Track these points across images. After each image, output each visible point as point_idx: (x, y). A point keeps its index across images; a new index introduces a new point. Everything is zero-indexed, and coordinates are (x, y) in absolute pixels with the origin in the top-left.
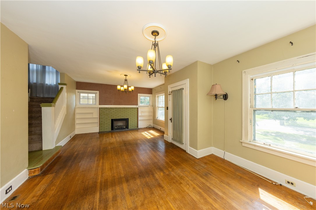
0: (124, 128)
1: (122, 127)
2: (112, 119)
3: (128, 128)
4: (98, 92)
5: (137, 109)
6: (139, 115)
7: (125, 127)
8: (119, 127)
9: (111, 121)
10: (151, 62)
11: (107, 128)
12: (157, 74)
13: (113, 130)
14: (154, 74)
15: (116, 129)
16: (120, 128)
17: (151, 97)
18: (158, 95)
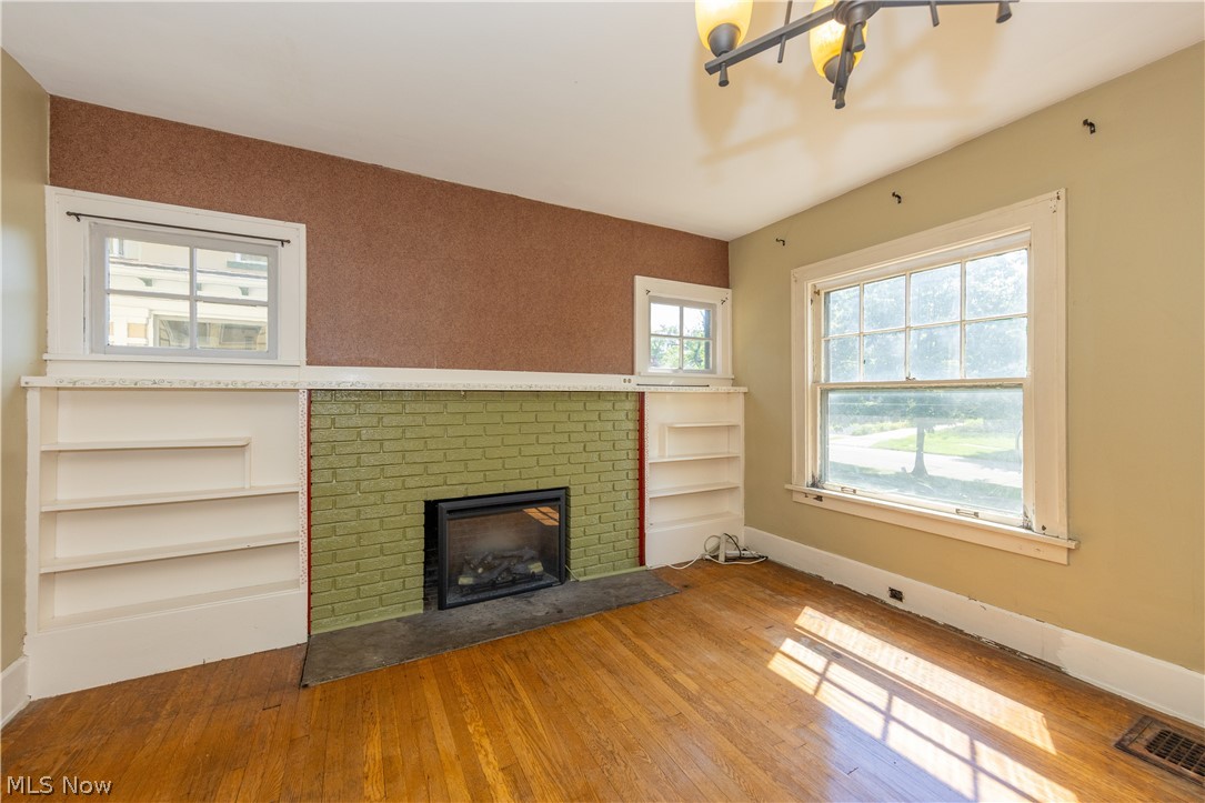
0: (533, 577)
1: (520, 568)
4: (297, 232)
5: (630, 405)
6: (652, 454)
7: (537, 568)
8: (489, 568)
9: (421, 519)
11: (381, 587)
13: (442, 606)
15: (472, 589)
16: (504, 582)
17: (724, 313)
18: (822, 283)
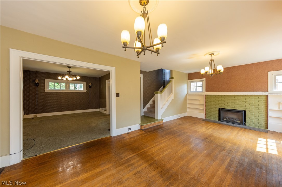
2: (219, 109)
3: (245, 125)
10: (139, 34)
12: (147, 51)
14: (143, 52)
